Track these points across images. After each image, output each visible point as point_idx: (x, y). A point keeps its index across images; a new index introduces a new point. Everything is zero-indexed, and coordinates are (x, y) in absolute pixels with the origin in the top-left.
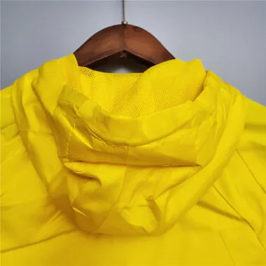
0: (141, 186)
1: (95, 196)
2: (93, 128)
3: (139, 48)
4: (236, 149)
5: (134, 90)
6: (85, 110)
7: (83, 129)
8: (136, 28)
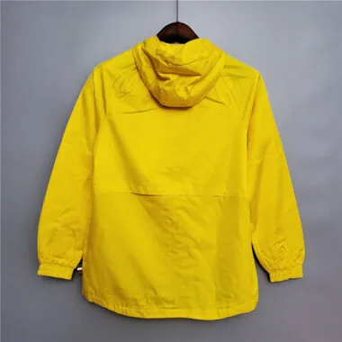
0: (183, 83)
1: (168, 85)
2: (169, 60)
3: (183, 33)
4: (219, 75)
5: (182, 48)
6: (167, 55)
7: (166, 61)
8: (182, 24)
